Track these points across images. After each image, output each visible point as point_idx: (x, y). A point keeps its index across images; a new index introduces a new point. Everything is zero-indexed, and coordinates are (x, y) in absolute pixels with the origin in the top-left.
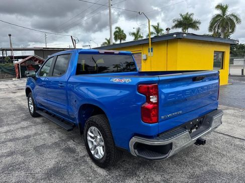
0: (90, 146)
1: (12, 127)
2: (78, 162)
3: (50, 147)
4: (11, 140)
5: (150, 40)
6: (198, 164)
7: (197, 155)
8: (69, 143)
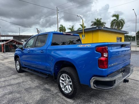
0: (62, 86)
1: (7, 79)
2: (54, 96)
3: (34, 88)
4: (8, 86)
5: (83, 30)
6: (123, 94)
7: (121, 90)
8: (45, 86)
